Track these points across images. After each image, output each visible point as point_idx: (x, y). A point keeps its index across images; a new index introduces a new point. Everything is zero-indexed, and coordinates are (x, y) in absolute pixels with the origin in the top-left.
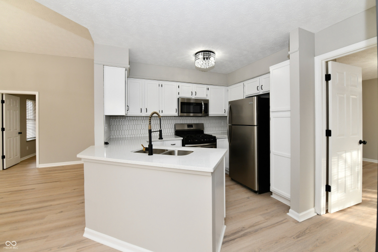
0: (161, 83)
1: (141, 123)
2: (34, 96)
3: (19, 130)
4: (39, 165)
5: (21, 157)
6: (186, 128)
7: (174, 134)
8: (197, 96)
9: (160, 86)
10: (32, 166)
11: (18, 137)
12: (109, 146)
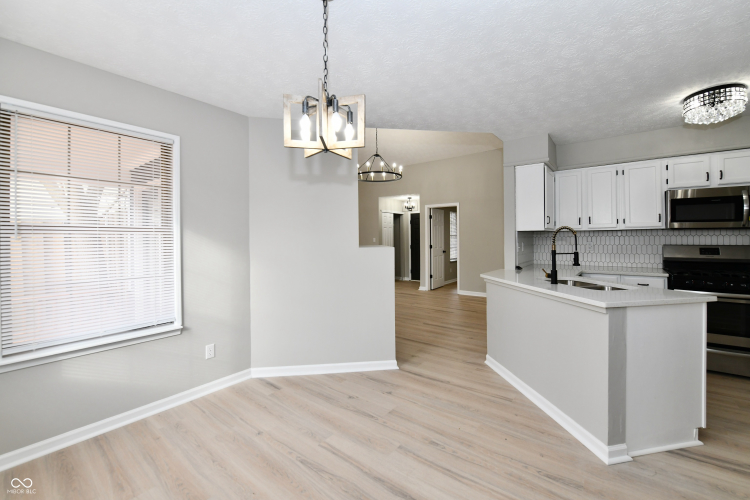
0: (619, 167)
1: (585, 242)
2: (455, 208)
3: (443, 249)
4: (460, 291)
5: (446, 280)
6: (697, 255)
7: (661, 266)
8: (723, 181)
9: (620, 173)
10: (454, 292)
11: (443, 255)
12: (523, 273)
